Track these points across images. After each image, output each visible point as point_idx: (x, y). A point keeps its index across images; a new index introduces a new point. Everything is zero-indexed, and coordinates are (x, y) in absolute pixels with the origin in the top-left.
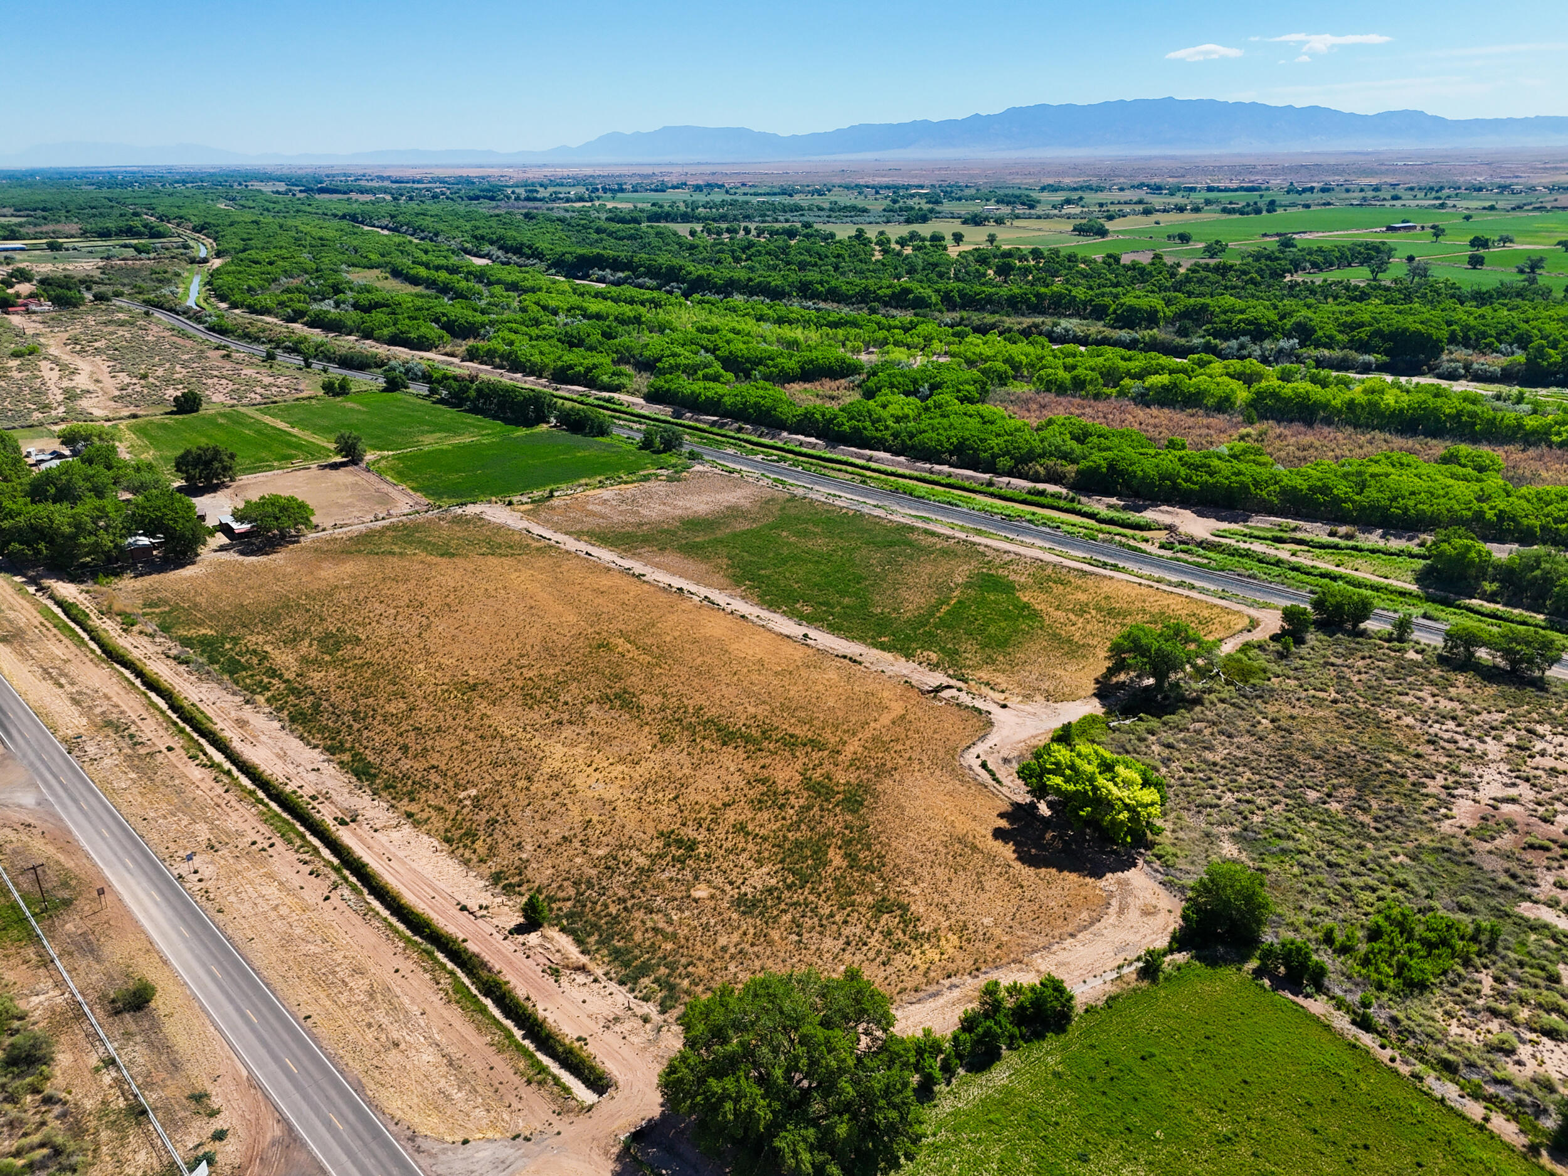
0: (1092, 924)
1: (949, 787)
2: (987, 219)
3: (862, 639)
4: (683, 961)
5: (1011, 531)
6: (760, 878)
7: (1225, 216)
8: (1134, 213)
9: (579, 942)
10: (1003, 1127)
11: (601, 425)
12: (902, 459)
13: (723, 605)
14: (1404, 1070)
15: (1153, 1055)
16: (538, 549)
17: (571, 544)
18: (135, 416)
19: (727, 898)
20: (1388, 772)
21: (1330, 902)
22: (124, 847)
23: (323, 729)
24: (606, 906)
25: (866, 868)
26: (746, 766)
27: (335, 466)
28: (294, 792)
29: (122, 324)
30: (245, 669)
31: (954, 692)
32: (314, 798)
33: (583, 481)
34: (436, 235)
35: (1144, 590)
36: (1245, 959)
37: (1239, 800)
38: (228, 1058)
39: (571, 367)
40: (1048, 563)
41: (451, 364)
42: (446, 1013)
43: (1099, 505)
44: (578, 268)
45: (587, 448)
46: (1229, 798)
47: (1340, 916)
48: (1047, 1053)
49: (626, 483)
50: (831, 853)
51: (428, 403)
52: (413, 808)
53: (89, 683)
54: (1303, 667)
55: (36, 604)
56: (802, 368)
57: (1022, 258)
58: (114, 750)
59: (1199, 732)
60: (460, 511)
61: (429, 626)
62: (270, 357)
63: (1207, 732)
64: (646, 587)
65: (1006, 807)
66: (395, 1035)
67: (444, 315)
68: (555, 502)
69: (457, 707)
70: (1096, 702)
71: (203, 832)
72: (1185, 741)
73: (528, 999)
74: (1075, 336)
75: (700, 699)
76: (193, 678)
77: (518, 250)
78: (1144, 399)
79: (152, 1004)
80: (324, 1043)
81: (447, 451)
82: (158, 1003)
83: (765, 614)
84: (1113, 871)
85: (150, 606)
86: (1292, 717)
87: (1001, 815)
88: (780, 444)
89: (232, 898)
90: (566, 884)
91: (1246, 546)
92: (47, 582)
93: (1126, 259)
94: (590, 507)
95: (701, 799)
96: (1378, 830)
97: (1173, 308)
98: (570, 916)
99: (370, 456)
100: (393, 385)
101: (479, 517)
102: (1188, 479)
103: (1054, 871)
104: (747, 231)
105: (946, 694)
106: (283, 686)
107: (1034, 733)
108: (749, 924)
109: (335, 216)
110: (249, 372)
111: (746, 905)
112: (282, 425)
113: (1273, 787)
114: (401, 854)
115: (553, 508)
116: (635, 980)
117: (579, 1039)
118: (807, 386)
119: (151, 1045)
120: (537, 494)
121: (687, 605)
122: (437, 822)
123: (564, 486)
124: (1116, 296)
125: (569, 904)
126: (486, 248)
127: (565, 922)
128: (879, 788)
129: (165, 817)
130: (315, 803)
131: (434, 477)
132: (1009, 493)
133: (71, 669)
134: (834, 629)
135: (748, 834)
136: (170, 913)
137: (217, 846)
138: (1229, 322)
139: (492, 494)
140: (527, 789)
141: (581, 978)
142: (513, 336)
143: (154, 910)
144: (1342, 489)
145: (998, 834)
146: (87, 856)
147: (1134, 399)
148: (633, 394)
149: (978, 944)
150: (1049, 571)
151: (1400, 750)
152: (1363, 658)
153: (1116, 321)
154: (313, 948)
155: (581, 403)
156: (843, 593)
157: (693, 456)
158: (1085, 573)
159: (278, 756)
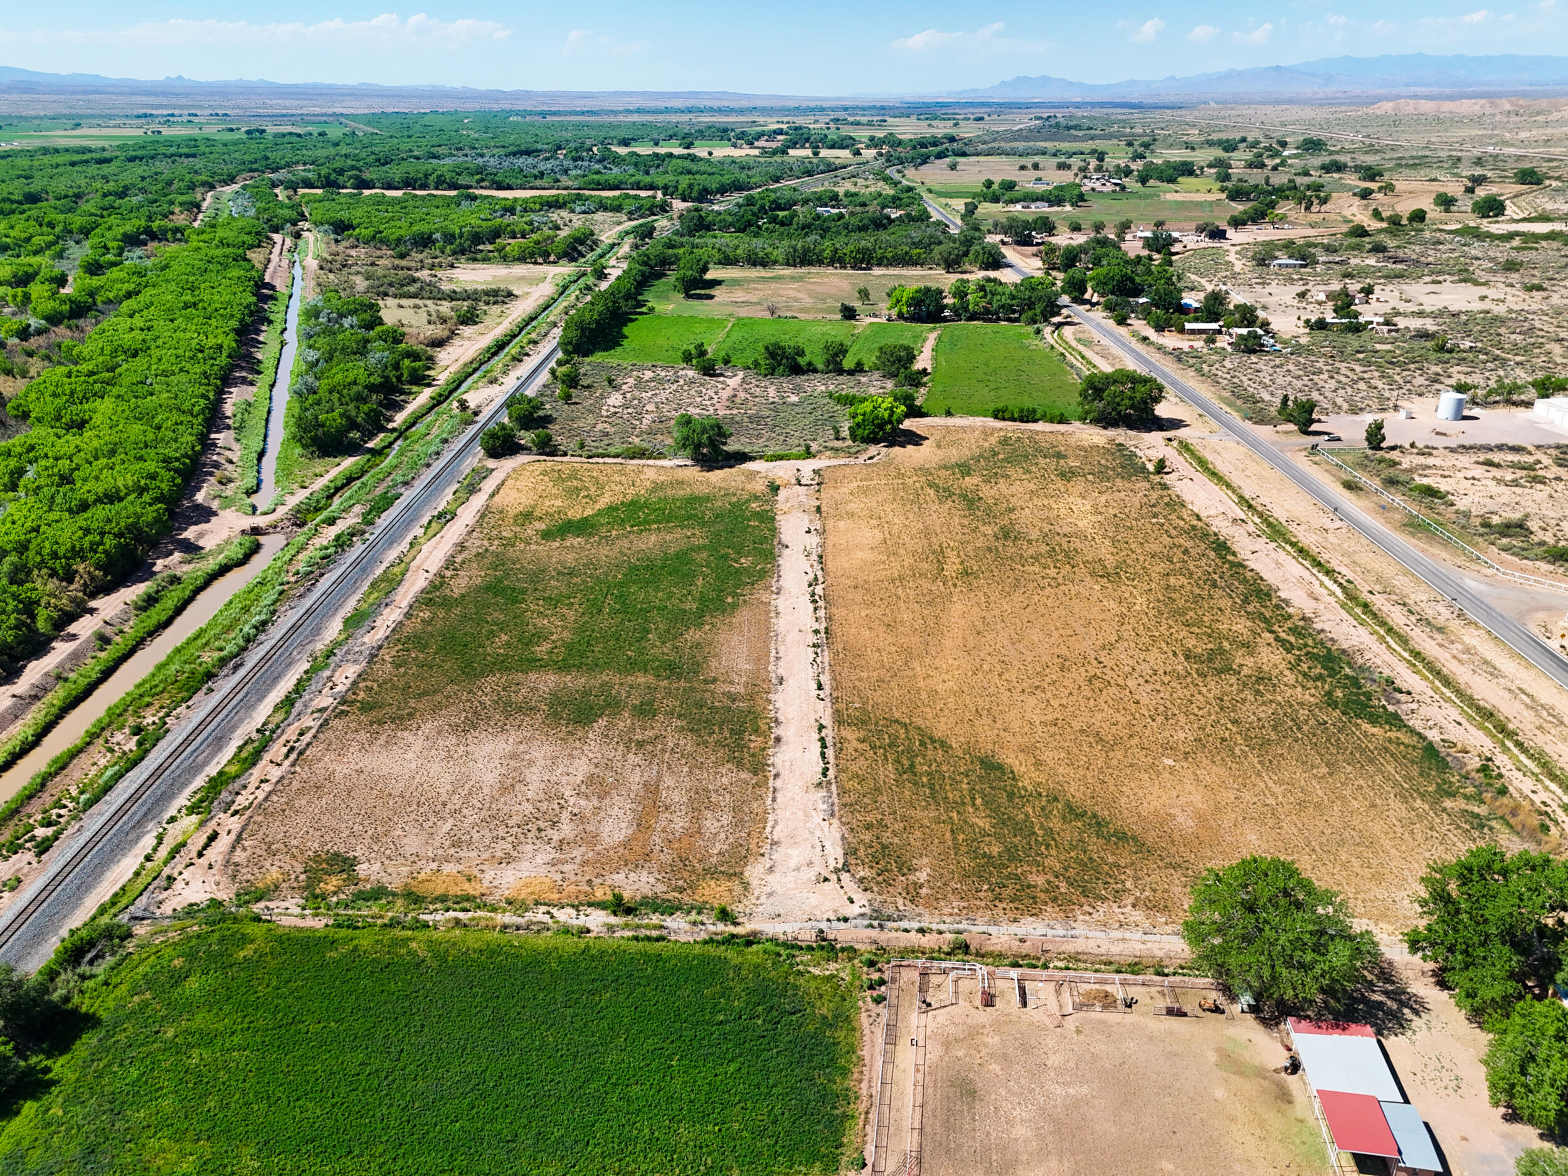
23: (1245, 581)
58: (1421, 605)
69: (1129, 566)
106: (1276, 628)
137: (1322, 529)
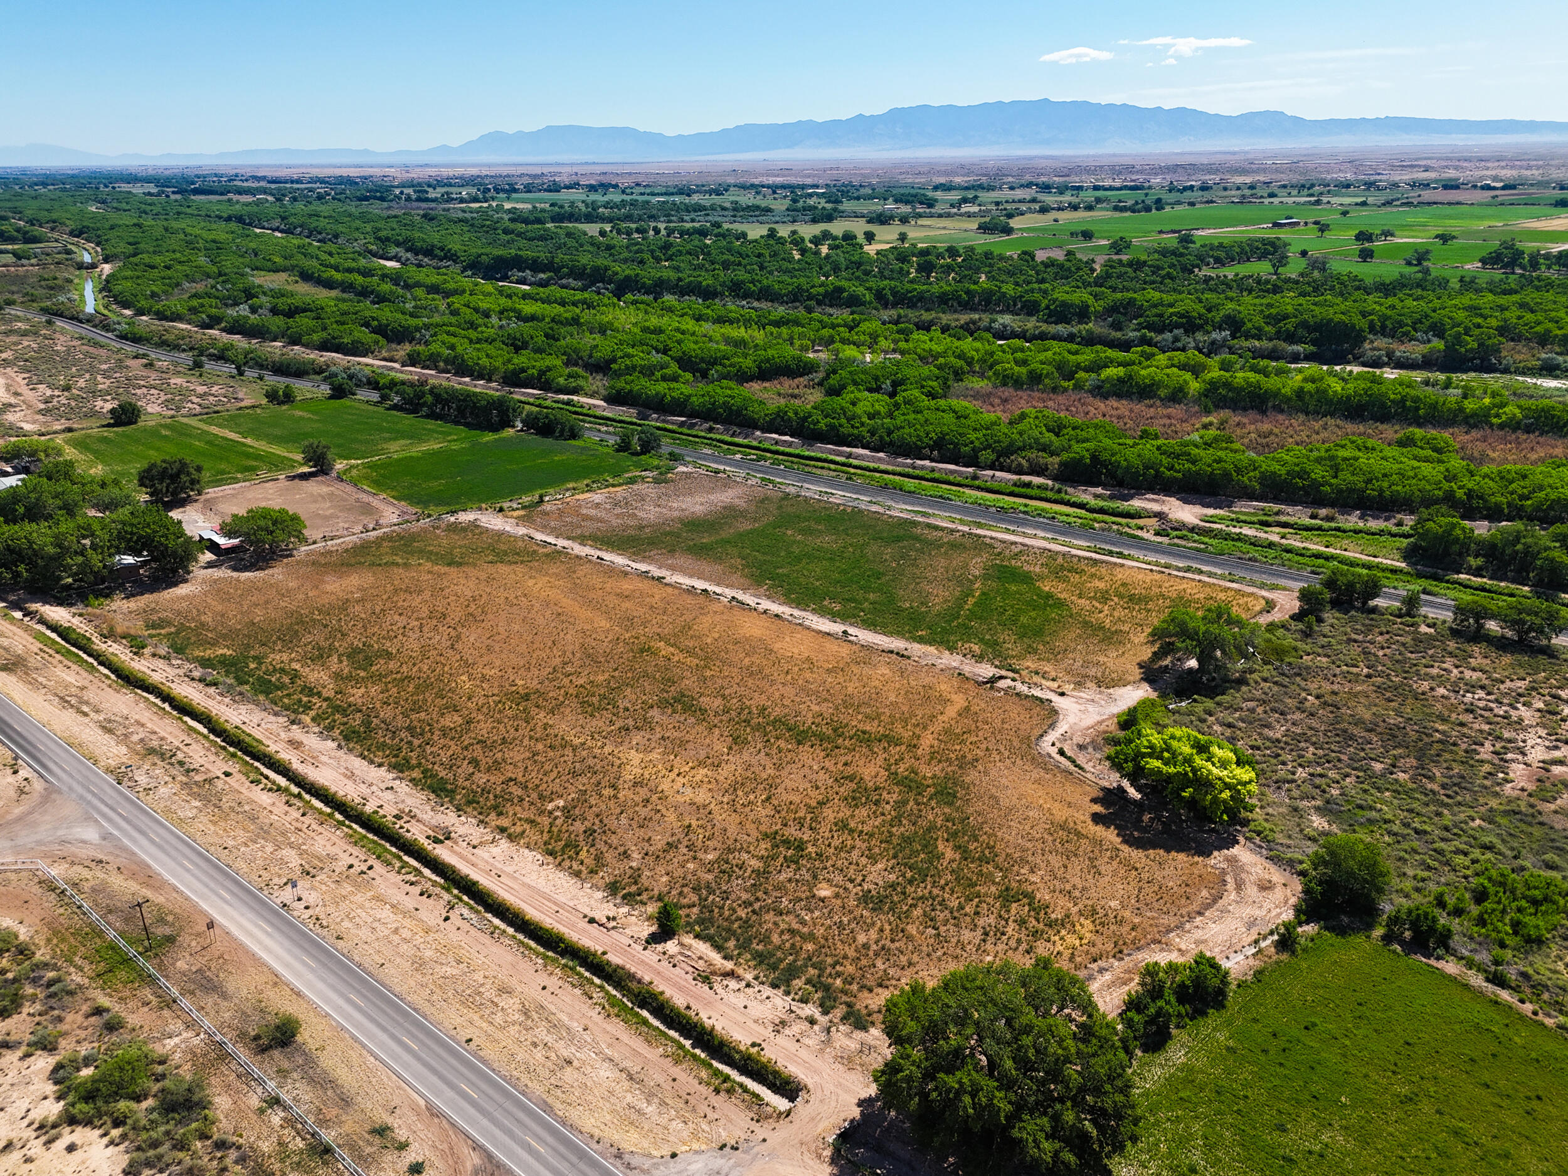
0: (1215, 901)
1: (1035, 775)
2: (892, 218)
3: (899, 634)
4: (829, 960)
5: (1010, 522)
6: (879, 874)
7: (1117, 214)
8: (1030, 210)
9: (718, 948)
10: (1196, 1105)
11: (572, 429)
12: (881, 455)
13: (753, 605)
14: (1550, 1022)
15: (1314, 1025)
16: (547, 555)
17: (578, 549)
18: (70, 430)
19: (852, 895)
20: (1440, 741)
21: (1429, 868)
22: (212, 877)
23: (382, 746)
24: (734, 911)
25: (979, 859)
26: (828, 764)
27: (304, 477)
28: (376, 812)
29: (25, 334)
30: (278, 688)
31: (1009, 682)
32: (398, 817)
33: (570, 485)
34: (336, 236)
35: (1158, 577)
36: (1370, 927)
37: (1312, 775)
38: (399, 1088)
39: (523, 370)
40: (1057, 553)
41: (392, 369)
42: (609, 1028)
43: (1086, 495)
44: (496, 269)
45: (562, 453)
46: (1301, 774)
47: (1443, 880)
48: (1214, 1029)
49: (613, 486)
50: (941, 847)
51: (381, 409)
52: (504, 822)
53: (115, 710)
54: (1329, 644)
55: (27, 629)
56: (759, 367)
57: (940, 256)
58: (167, 779)
59: (1252, 711)
60: (452, 519)
61: (459, 637)
62: (198, 365)
63: (1260, 710)
64: (670, 590)
65: (1096, 793)
66: (565, 1053)
67: (374, 319)
68: (547, 507)
69: (515, 717)
70: (1146, 686)
71: (294, 860)
72: (1243, 721)
73: (688, 1007)
74: (1013, 332)
75: (761, 700)
76: (227, 700)
77: (429, 252)
78: (1101, 391)
79: (299, 1038)
80: (495, 1065)
81: (419, 458)
82: (304, 1036)
83: (796, 612)
84: (1219, 849)
85: (153, 627)
86: (1334, 693)
87: (1094, 801)
88: (755, 443)
89: (346, 924)
90: (686, 890)
91: (1237, 530)
92: (34, 606)
93: (1041, 256)
94: (584, 511)
95: (796, 799)
96: (1448, 796)
97: (1101, 303)
98: (701, 921)
99: (340, 465)
100: (339, 393)
101: (474, 524)
102: (1171, 468)
103: (1162, 852)
104: (657, 231)
105: (1002, 684)
106: (325, 705)
107: (1099, 718)
108: (883, 920)
109: (220, 217)
110: (177, 381)
111: (875, 902)
112: (233, 436)
113: (1339, 760)
114: (509, 869)
115: (546, 514)
116: (788, 983)
117: (754, 1045)
118: (767, 384)
119: (312, 1081)
120: (526, 499)
121: (715, 607)
122: (533, 836)
123: (551, 491)
124: (1045, 292)
125: (695, 910)
126: (393, 250)
127: (697, 928)
128: (967, 779)
129: (246, 845)
130: (401, 823)
131: (413, 485)
132: (995, 485)
133: (89, 695)
134: (870, 625)
135: (852, 831)
136: (287, 943)
137: (313, 871)
138: (1161, 316)
139: (481, 501)
140: (615, 797)
141: (733, 984)
142: (453, 340)
143: (268, 941)
144: (1319, 473)
145: (1097, 818)
146: (175, 889)
147: (1090, 391)
148: (592, 396)
149: (1113, 927)
150: (1060, 560)
151: (1444, 720)
152: (1381, 634)
153: (1050, 316)
154: (450, 971)
155: (539, 406)
156: (867, 589)
157: (674, 457)
158: (1096, 562)
159: (345, 776)
